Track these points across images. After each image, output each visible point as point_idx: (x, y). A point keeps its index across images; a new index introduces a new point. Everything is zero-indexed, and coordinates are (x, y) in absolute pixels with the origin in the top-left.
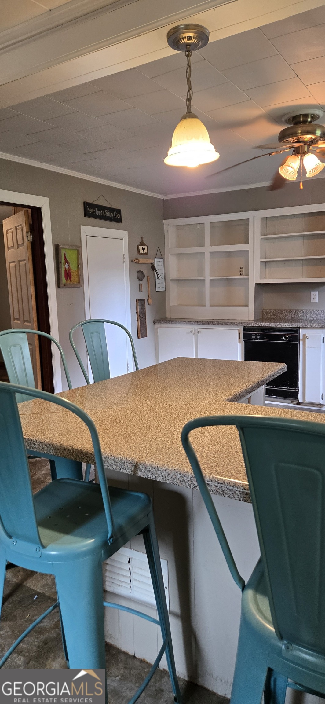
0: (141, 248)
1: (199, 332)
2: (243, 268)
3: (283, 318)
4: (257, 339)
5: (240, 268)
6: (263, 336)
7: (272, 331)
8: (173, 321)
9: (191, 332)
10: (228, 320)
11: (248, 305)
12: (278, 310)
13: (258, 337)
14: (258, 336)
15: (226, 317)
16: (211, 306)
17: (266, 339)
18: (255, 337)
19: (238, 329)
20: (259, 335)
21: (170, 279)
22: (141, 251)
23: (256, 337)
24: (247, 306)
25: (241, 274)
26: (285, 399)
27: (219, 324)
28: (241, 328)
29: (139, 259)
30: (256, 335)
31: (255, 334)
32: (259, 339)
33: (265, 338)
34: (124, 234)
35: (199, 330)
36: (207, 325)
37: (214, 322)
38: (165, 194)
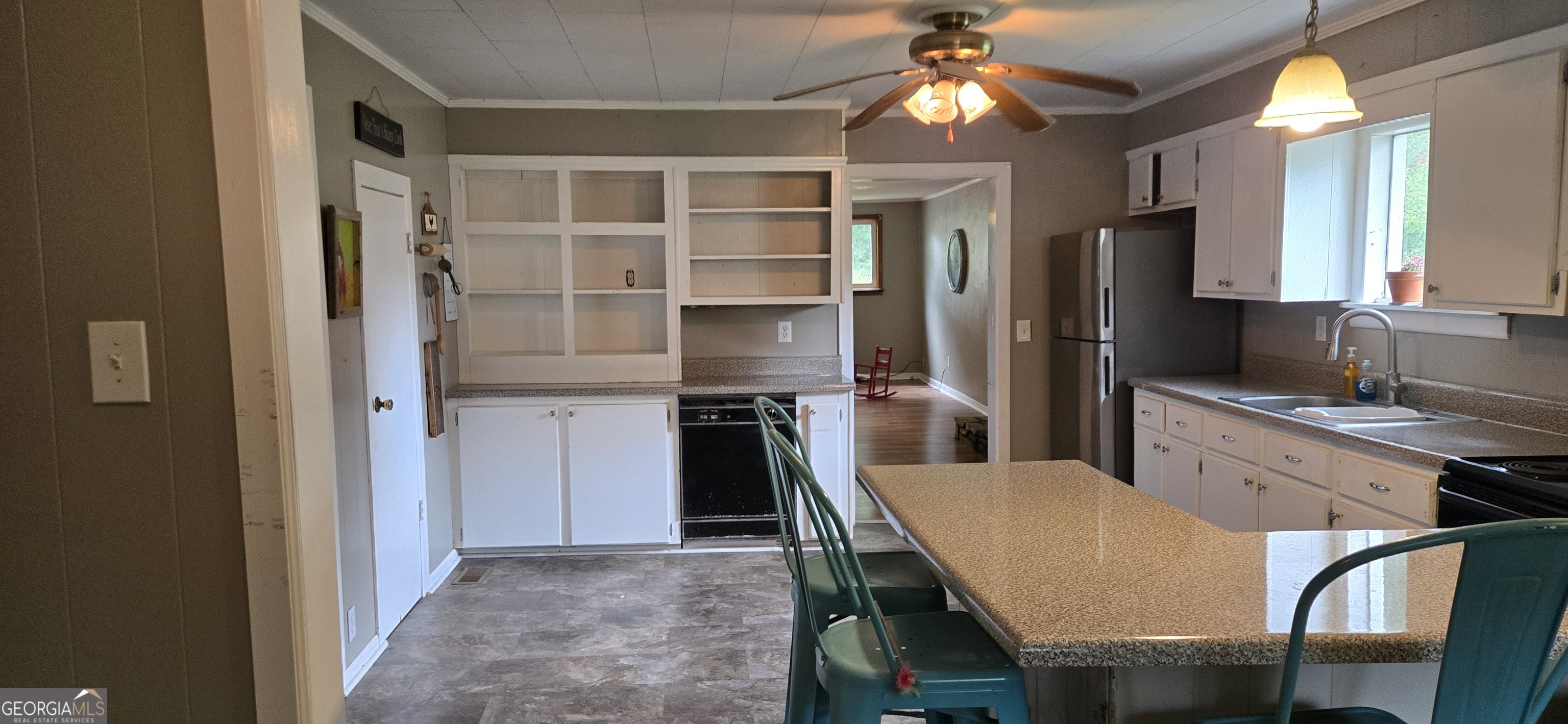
0: (427, 217)
1: (571, 414)
2: (633, 272)
3: (727, 375)
4: (712, 421)
5: (628, 272)
6: (723, 415)
7: (740, 402)
8: (502, 391)
9: (552, 414)
10: (620, 383)
11: (667, 350)
12: (715, 359)
13: (713, 417)
14: (714, 414)
15: (615, 378)
16: (578, 352)
17: (731, 420)
18: (706, 417)
19: (666, 401)
20: (716, 411)
21: (468, 292)
22: (428, 226)
23: (709, 417)
24: (665, 351)
25: (628, 285)
26: (764, 539)
27: (622, 394)
28: (674, 401)
29: (433, 246)
30: (709, 413)
31: (706, 411)
32: (716, 420)
33: (729, 417)
35: (570, 409)
36: (594, 397)
37: (610, 389)
38: (453, 94)
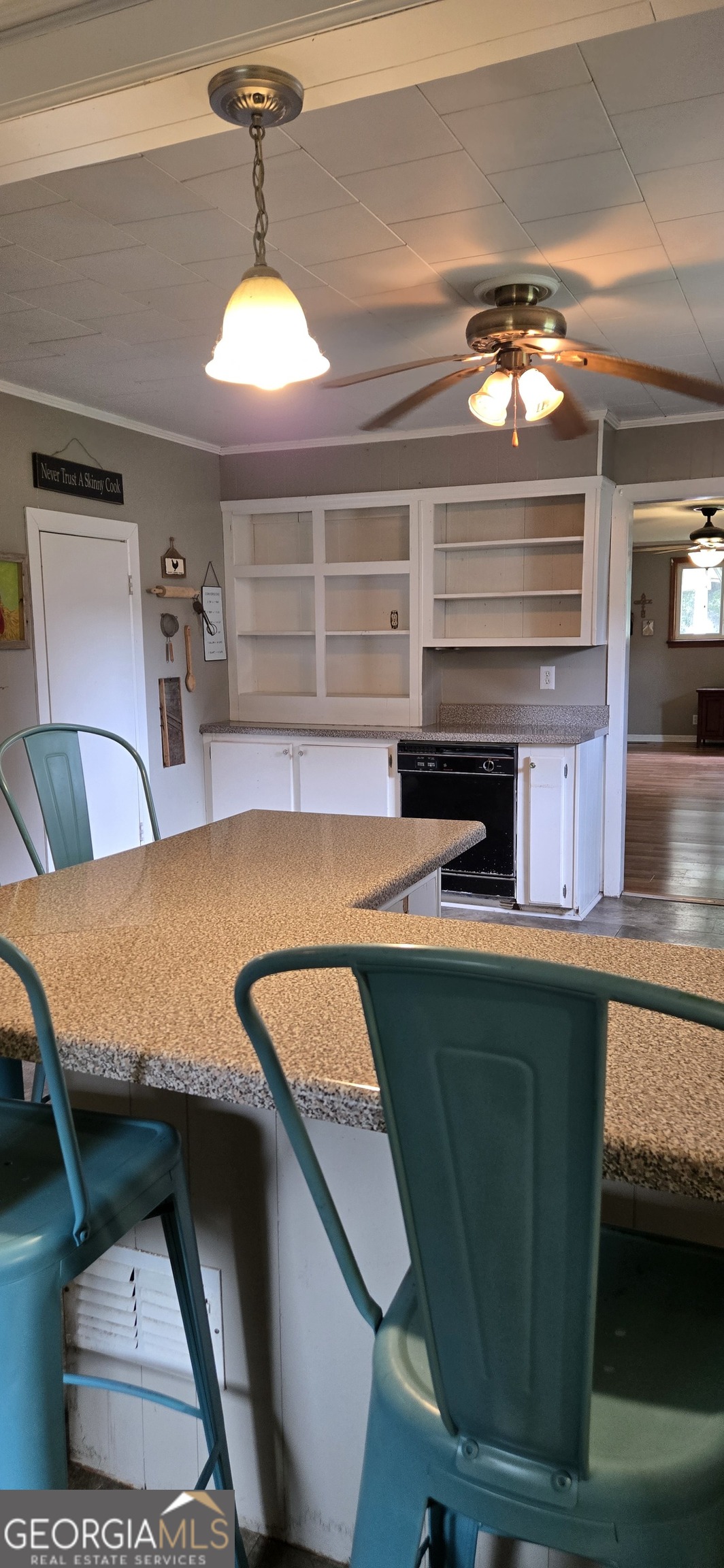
0: (169, 562)
1: (301, 753)
2: (397, 613)
3: (484, 723)
4: (428, 768)
5: (392, 613)
6: (440, 762)
7: (460, 751)
8: (244, 728)
9: (286, 752)
10: (365, 726)
11: (409, 695)
12: (473, 705)
13: (430, 765)
14: (431, 761)
15: (360, 721)
16: (329, 695)
17: (448, 768)
18: (423, 764)
19: (388, 745)
20: (433, 759)
21: (237, 633)
22: (170, 569)
23: (426, 764)
24: (407, 696)
25: (392, 626)
26: (487, 898)
27: (346, 736)
28: (394, 745)
29: (166, 587)
30: (426, 760)
31: (423, 758)
32: (433, 769)
33: (445, 765)
34: (129, 531)
35: (302, 749)
36: (320, 738)
37: (336, 731)
38: (223, 443)
